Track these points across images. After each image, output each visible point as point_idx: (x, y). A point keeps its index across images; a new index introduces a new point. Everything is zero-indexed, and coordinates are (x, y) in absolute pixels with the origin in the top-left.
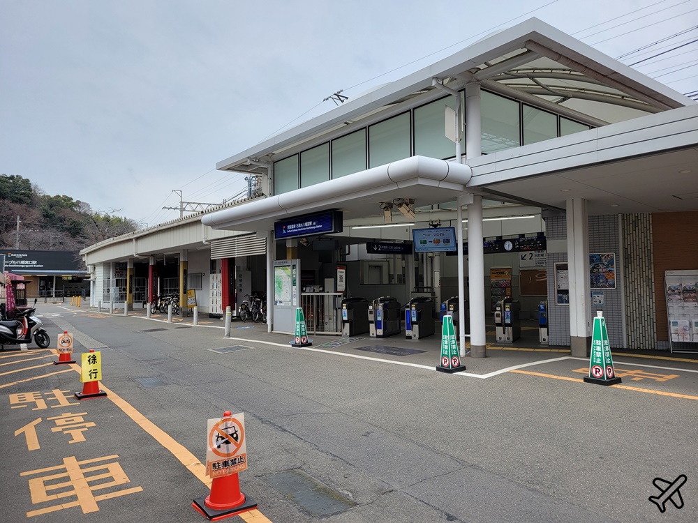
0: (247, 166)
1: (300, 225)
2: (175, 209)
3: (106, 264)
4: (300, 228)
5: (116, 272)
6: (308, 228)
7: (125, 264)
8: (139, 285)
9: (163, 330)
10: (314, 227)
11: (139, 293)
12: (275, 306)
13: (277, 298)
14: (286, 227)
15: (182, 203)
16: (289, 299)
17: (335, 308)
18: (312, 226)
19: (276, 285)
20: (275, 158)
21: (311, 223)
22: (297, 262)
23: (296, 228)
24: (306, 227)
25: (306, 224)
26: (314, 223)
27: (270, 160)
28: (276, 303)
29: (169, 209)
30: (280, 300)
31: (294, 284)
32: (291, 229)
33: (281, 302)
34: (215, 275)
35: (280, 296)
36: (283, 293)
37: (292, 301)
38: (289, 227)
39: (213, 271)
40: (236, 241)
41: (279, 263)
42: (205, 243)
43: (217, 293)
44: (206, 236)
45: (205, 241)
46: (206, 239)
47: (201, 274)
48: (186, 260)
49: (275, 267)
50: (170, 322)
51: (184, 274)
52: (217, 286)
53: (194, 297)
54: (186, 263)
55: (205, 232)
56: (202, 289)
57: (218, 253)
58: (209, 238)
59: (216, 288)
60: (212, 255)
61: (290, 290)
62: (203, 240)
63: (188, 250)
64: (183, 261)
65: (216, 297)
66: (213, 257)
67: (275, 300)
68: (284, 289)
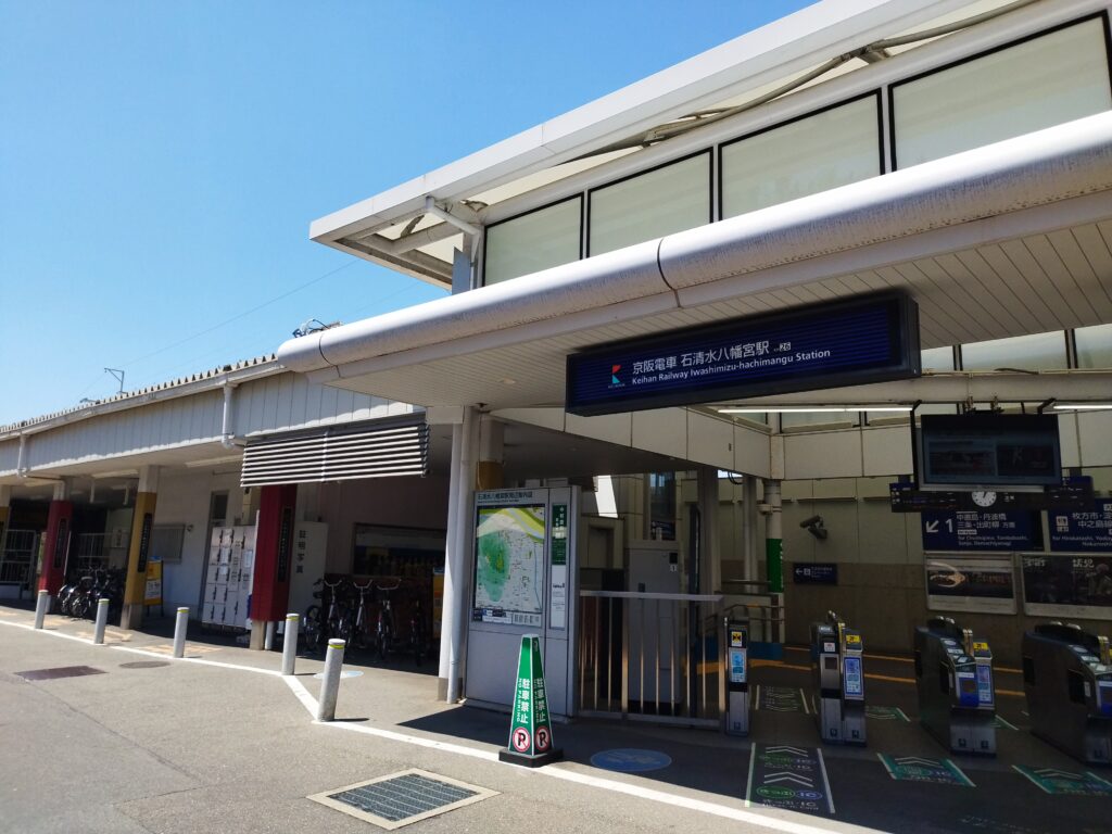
1: (701, 356)
4: (698, 367)
6: (747, 365)
9: (87, 671)
10: (784, 360)
12: (473, 625)
13: (483, 598)
14: (628, 369)
16: (532, 604)
18: (773, 354)
19: (483, 561)
20: (494, 214)
21: (761, 345)
23: (679, 368)
24: (735, 361)
25: (737, 351)
26: (784, 347)
27: (477, 220)
28: (478, 615)
30: (504, 603)
31: (557, 560)
32: (654, 373)
33: (499, 613)
34: (227, 531)
35: (495, 595)
36: (510, 586)
37: (544, 610)
40: (325, 440)
41: (497, 496)
42: (226, 446)
43: (228, 575)
44: (232, 429)
45: (228, 441)
46: (230, 437)
47: (184, 526)
48: (154, 491)
49: (479, 508)
50: (97, 642)
51: (144, 524)
52: (230, 556)
53: (159, 581)
54: (151, 498)
55: (229, 419)
56: (180, 562)
57: (258, 472)
58: (239, 434)
59: (230, 560)
60: (243, 475)
61: (540, 577)
62: (222, 438)
63: (160, 467)
64: (147, 494)
65: (225, 582)
66: (246, 483)
67: (477, 605)
68: (515, 574)
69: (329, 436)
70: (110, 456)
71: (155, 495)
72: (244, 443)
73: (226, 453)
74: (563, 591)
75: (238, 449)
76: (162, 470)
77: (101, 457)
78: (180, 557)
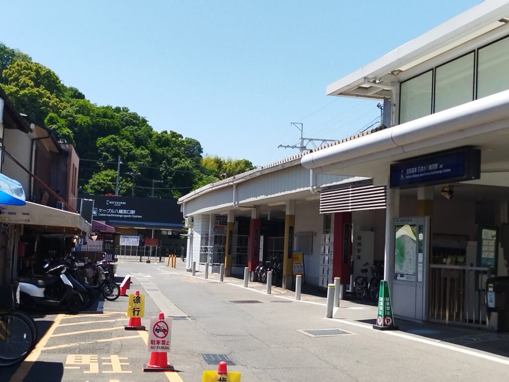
0: (366, 88)
1: (422, 168)
2: (293, 147)
3: (205, 216)
4: (422, 173)
5: (216, 227)
6: (432, 173)
7: (225, 217)
8: (241, 245)
9: (257, 302)
10: (441, 172)
11: (240, 255)
12: (394, 281)
13: (397, 269)
14: (405, 171)
15: (303, 139)
16: (411, 272)
17: (477, 288)
18: (438, 169)
19: (397, 251)
20: (403, 77)
21: (436, 165)
22: (425, 221)
23: (417, 173)
24: (430, 171)
25: (430, 167)
26: (441, 166)
27: (396, 80)
28: (396, 276)
29: (286, 147)
30: (403, 271)
31: (420, 251)
32: (411, 174)
33: (402, 276)
34: (328, 236)
35: (401, 267)
36: (406, 263)
37: (416, 274)
38: (409, 171)
39: (327, 230)
40: (350, 189)
41: (401, 221)
42: (312, 193)
43: (328, 260)
44: (315, 184)
45: (313, 190)
46: (315, 187)
47: (313, 233)
48: (293, 214)
49: (396, 226)
50: (268, 293)
51: (289, 233)
52: (329, 250)
53: (302, 264)
54: (292, 217)
55: (313, 177)
56: (312, 253)
57: (329, 206)
58: (318, 186)
59: (329, 253)
60: (321, 207)
61: (415, 259)
62: (310, 188)
63: (296, 200)
64: (289, 215)
65: (327, 264)
66: (322, 211)
67: (395, 272)
68: (407, 257)
69: (352, 188)
70: (269, 196)
71: (294, 216)
72: (320, 190)
73: (312, 195)
74: (421, 265)
75: (318, 193)
76: (297, 202)
77: (266, 197)
78: (312, 251)
